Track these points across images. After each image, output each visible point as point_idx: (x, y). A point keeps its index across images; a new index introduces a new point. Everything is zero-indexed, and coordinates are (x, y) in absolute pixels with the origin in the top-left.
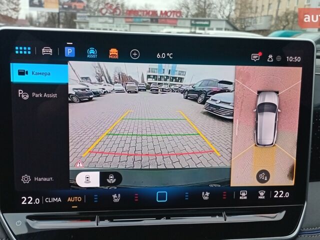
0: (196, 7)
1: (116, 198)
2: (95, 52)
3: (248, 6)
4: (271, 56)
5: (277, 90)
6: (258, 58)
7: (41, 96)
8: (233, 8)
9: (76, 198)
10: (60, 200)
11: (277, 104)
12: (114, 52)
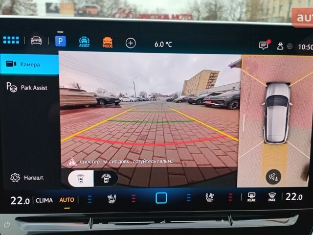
0: (207, 10)
1: (111, 199)
2: (88, 41)
3: (259, 8)
4: (280, 44)
5: (288, 82)
6: (266, 46)
7: (30, 88)
8: (244, 10)
9: (69, 198)
10: (51, 200)
11: (288, 96)
12: (107, 40)
